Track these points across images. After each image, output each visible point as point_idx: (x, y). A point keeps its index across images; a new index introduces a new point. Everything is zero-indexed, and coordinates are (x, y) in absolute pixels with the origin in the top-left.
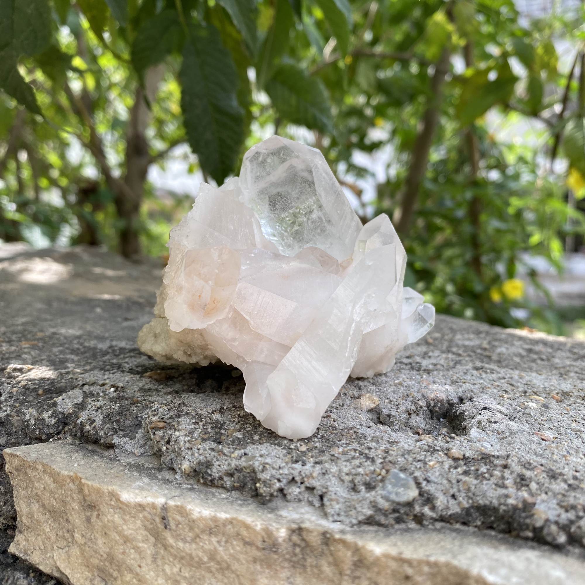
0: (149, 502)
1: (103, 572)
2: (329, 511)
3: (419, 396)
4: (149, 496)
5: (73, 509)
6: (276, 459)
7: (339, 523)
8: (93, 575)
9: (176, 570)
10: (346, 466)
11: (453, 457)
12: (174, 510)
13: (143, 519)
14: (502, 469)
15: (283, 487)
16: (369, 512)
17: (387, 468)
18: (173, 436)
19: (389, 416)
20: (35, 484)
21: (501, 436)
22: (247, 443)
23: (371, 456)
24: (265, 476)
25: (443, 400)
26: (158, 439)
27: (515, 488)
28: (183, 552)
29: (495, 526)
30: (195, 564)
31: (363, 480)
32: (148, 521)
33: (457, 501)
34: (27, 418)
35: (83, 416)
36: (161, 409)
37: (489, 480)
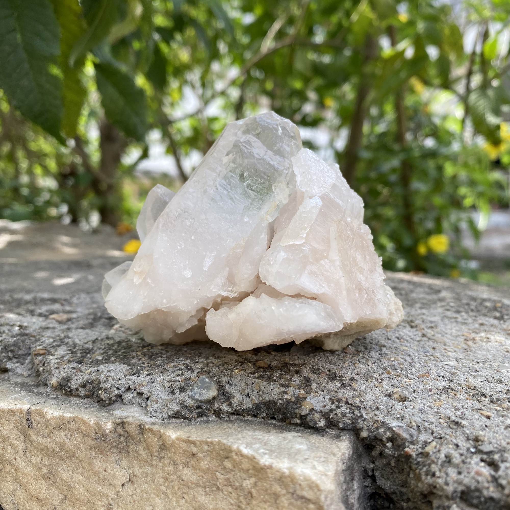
0: (18, 408)
2: (150, 409)
4: (20, 404)
6: (119, 373)
7: (154, 418)
9: (39, 459)
10: (169, 376)
12: (35, 413)
13: (14, 422)
14: (293, 374)
15: (121, 394)
16: (177, 408)
17: (201, 375)
18: (48, 359)
22: (103, 363)
23: (194, 368)
24: (106, 385)
26: (38, 363)
28: (42, 445)
29: (275, 416)
30: (51, 454)
31: (179, 385)
32: (18, 423)
33: (250, 399)
37: (277, 381)
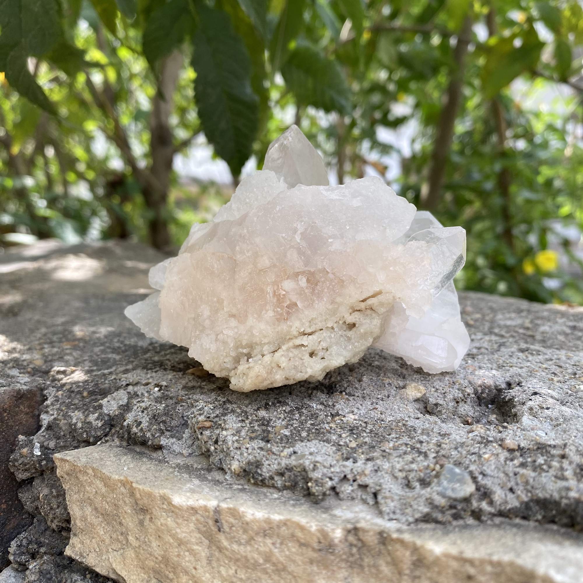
0: (201, 505)
1: (159, 573)
2: (384, 509)
3: (466, 383)
4: (201, 498)
5: (125, 512)
6: (327, 456)
7: (395, 521)
8: (149, 577)
9: (232, 572)
10: (398, 462)
11: (508, 448)
12: (227, 512)
13: (196, 522)
14: (560, 460)
15: (335, 485)
16: (426, 510)
17: (441, 462)
18: (221, 436)
19: (436, 405)
20: (87, 488)
21: (554, 423)
22: (296, 441)
23: (424, 451)
24: (316, 475)
25: (491, 385)
26: (206, 439)
27: (575, 479)
28: (238, 554)
29: (557, 520)
30: (251, 566)
31: (418, 476)
32: (201, 524)
33: (515, 495)
34: (74, 421)
35: (130, 418)
36: (206, 408)
37: (547, 472)
